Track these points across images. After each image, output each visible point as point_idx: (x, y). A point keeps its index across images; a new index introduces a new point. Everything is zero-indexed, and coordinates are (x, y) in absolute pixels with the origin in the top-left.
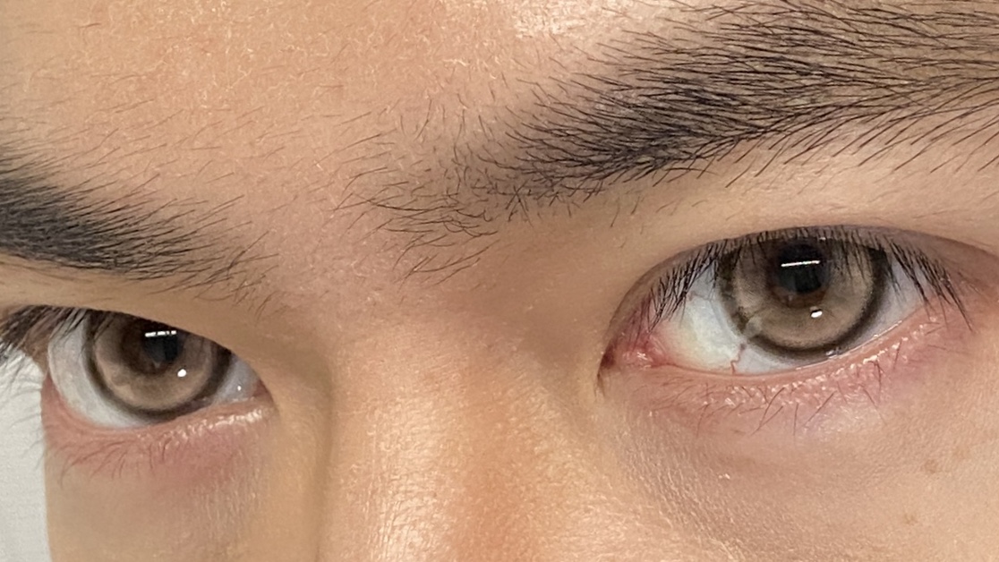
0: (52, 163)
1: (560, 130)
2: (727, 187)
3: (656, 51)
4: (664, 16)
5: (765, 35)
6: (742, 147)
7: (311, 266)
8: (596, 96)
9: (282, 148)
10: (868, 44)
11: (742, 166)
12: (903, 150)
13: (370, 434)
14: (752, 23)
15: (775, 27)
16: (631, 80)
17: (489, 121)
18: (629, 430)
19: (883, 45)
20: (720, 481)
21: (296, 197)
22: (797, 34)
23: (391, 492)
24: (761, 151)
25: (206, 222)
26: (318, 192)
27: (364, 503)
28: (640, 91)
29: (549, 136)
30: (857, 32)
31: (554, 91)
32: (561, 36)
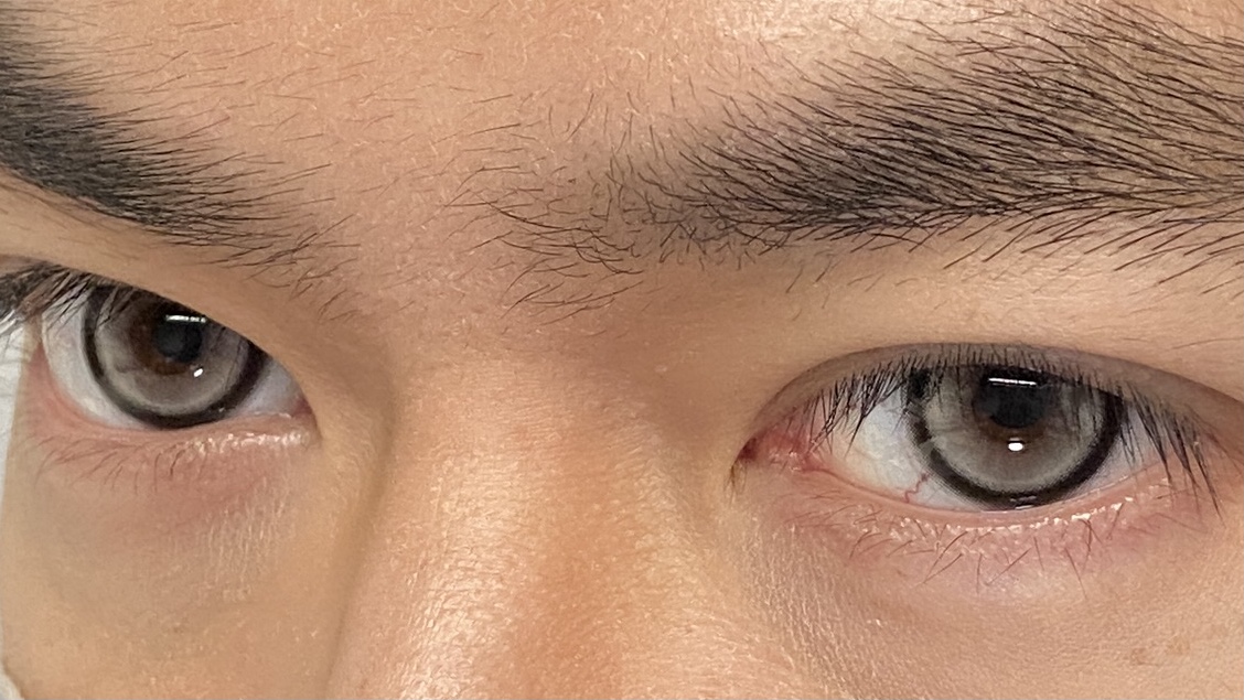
0: (95, 78)
1: (748, 161)
2: (945, 268)
3: (888, 84)
4: (905, 41)
5: (1026, 86)
6: (974, 221)
7: (398, 268)
8: (802, 128)
9: (391, 116)
10: (1154, 120)
11: (969, 246)
12: (1174, 260)
13: (434, 489)
14: (1012, 69)
15: (1042, 79)
16: (849, 115)
17: (661, 134)
18: (761, 542)
19: (1172, 124)
20: (868, 626)
21: (396, 180)
22: (1065, 92)
23: (447, 566)
24: (997, 232)
25: (276, 189)
26: (425, 180)
27: (411, 573)
28: (858, 130)
29: (734, 166)
30: (1143, 103)
31: (752, 112)
32: (772, 43)
